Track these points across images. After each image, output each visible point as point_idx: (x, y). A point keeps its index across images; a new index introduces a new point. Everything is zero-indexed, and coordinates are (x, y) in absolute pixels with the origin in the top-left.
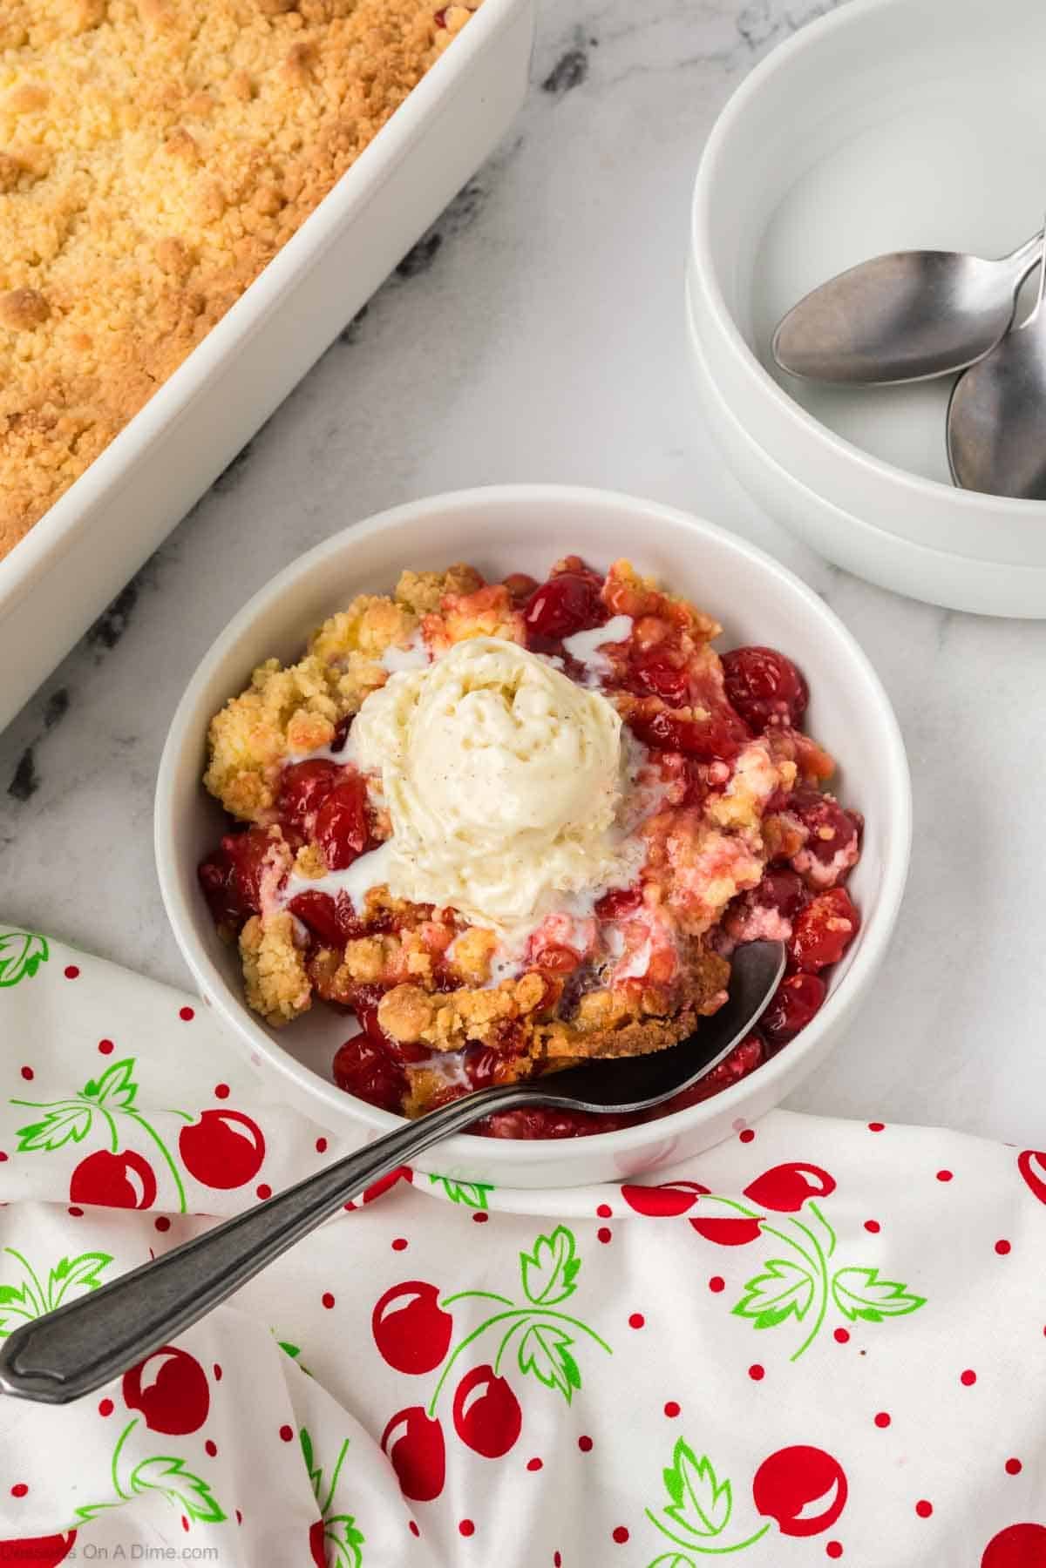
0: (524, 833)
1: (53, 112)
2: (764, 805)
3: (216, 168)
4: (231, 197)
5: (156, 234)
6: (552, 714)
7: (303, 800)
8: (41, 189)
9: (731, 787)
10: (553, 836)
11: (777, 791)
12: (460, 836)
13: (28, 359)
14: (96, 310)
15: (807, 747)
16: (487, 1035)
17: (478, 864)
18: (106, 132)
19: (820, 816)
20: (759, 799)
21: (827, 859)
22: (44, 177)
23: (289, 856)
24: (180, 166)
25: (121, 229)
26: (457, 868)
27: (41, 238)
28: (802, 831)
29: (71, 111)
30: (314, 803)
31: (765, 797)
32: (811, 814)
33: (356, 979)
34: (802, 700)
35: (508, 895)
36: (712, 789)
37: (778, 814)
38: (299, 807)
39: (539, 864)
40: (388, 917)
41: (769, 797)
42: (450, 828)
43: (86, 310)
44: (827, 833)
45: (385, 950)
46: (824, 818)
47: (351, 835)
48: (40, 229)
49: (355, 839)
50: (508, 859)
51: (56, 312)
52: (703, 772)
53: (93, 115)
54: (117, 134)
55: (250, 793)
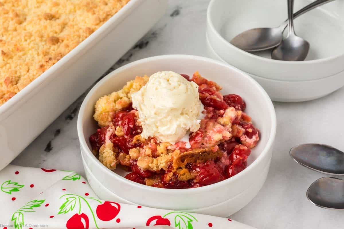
0: (172, 110)
1: (61, 6)
2: (233, 120)
3: (99, 14)
4: (102, 20)
5: (84, 28)
6: (179, 81)
7: (119, 118)
8: (57, 20)
9: (224, 116)
10: (180, 112)
11: (236, 118)
12: (155, 114)
13: (54, 50)
14: (70, 40)
15: (245, 114)
16: (164, 166)
17: (160, 121)
18: (72, 11)
19: (249, 126)
20: (231, 118)
21: (251, 137)
22: (58, 18)
23: (114, 129)
24: (90, 14)
25: (76, 27)
26: (155, 123)
27: (57, 28)
28: (243, 130)
29: (65, 7)
30: (122, 119)
31: (233, 118)
32: (246, 126)
33: (132, 158)
34: (244, 106)
35: (169, 128)
36: (219, 116)
37: (236, 125)
38: (118, 120)
39: (177, 120)
40: (140, 143)
41: (235, 118)
42: (153, 111)
43: (68, 40)
44: (250, 130)
45: (139, 151)
46: (249, 127)
47: (130, 123)
48: (57, 27)
49: (131, 124)
50: (169, 118)
51: (60, 41)
52: (218, 112)
53: (69, 7)
54: (75, 11)
55: (105, 117)
